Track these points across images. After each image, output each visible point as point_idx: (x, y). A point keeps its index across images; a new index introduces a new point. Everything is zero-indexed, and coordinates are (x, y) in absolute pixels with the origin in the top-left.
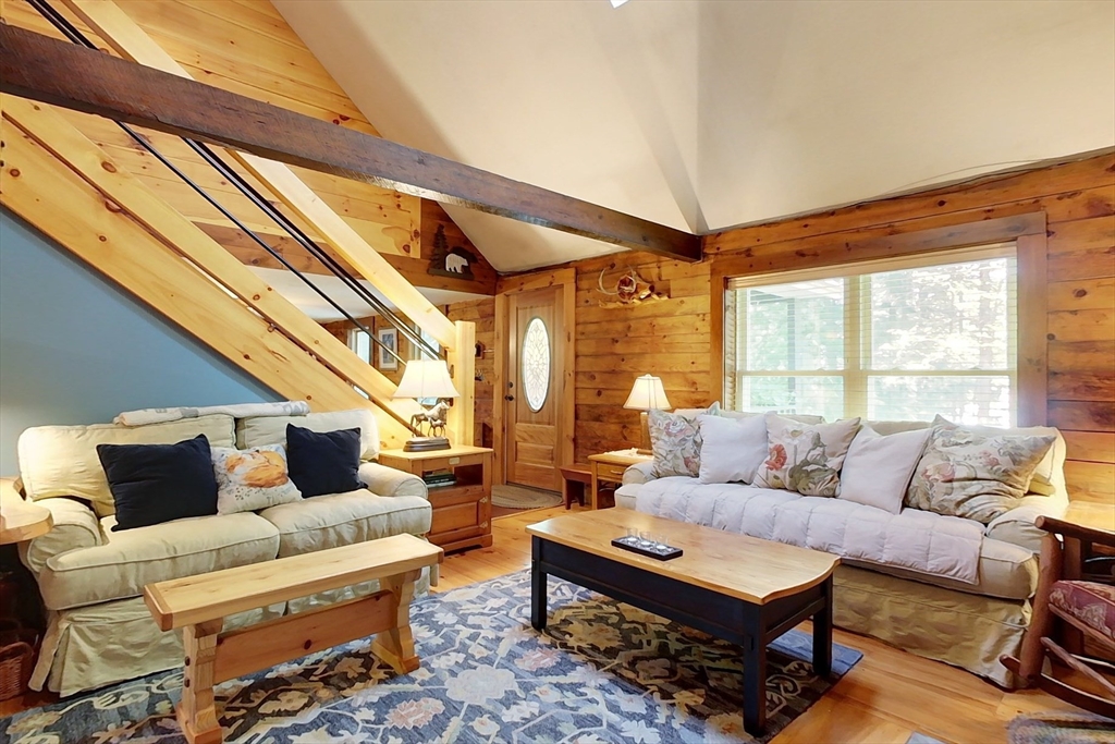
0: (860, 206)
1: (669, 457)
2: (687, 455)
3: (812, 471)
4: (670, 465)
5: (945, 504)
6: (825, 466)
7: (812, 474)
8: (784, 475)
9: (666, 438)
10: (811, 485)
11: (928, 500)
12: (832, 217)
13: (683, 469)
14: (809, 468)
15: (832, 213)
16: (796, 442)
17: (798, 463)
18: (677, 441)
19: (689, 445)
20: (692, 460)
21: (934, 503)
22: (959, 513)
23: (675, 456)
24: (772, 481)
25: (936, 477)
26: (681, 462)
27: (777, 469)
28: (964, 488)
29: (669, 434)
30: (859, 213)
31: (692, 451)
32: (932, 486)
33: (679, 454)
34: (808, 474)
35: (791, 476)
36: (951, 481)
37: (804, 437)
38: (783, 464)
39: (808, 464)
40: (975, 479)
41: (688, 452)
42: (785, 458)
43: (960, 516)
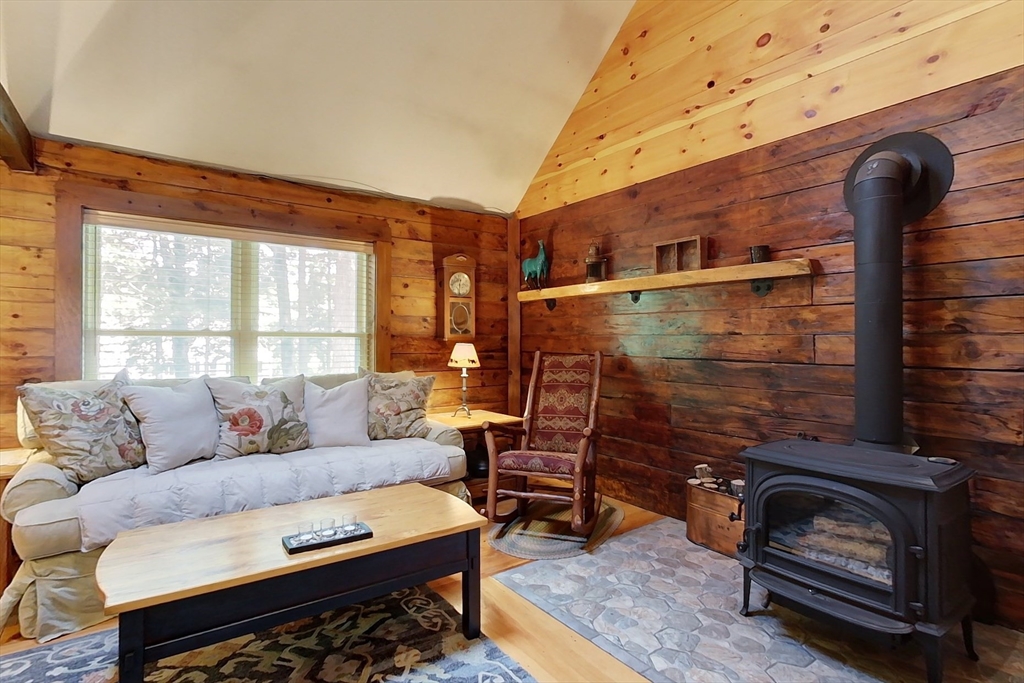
0: (263, 178)
1: (96, 449)
2: (120, 442)
3: (291, 428)
4: (101, 460)
5: (398, 431)
6: (299, 421)
7: (291, 431)
8: (262, 439)
9: (83, 424)
10: (289, 442)
11: (385, 431)
12: (234, 179)
13: (118, 462)
14: (288, 426)
15: (235, 175)
16: (266, 403)
17: (276, 424)
18: (101, 424)
19: (121, 428)
20: (129, 446)
21: (389, 431)
22: (408, 435)
23: (105, 447)
24: (246, 447)
25: (389, 412)
26: (115, 453)
27: (253, 433)
28: (407, 417)
29: (85, 418)
30: (264, 186)
31: (127, 435)
32: (387, 420)
33: (109, 442)
34: (287, 431)
35: (270, 437)
36: (398, 414)
37: (273, 397)
38: (260, 427)
39: (286, 422)
40: (412, 409)
41: (121, 437)
42: (261, 421)
43: (409, 437)
